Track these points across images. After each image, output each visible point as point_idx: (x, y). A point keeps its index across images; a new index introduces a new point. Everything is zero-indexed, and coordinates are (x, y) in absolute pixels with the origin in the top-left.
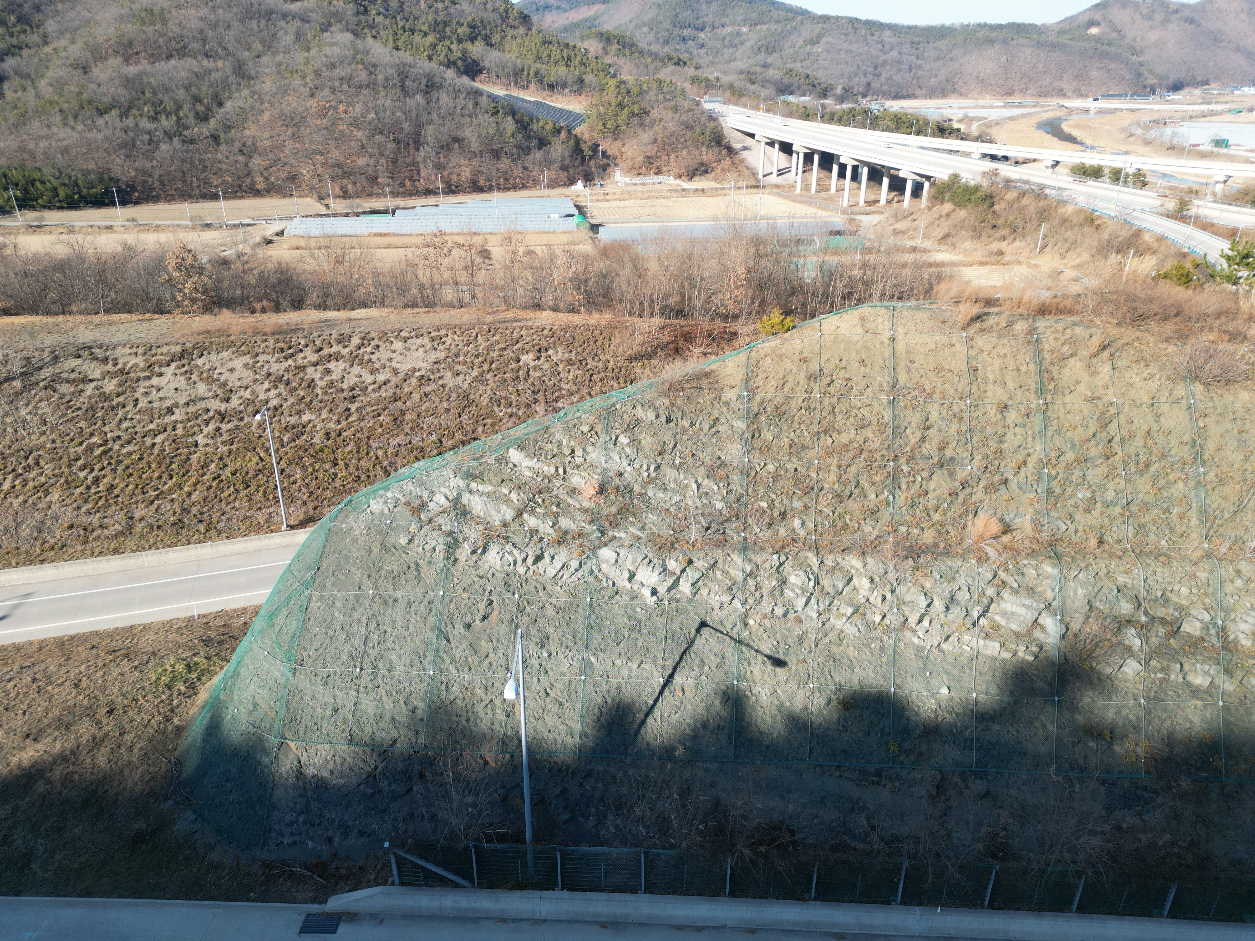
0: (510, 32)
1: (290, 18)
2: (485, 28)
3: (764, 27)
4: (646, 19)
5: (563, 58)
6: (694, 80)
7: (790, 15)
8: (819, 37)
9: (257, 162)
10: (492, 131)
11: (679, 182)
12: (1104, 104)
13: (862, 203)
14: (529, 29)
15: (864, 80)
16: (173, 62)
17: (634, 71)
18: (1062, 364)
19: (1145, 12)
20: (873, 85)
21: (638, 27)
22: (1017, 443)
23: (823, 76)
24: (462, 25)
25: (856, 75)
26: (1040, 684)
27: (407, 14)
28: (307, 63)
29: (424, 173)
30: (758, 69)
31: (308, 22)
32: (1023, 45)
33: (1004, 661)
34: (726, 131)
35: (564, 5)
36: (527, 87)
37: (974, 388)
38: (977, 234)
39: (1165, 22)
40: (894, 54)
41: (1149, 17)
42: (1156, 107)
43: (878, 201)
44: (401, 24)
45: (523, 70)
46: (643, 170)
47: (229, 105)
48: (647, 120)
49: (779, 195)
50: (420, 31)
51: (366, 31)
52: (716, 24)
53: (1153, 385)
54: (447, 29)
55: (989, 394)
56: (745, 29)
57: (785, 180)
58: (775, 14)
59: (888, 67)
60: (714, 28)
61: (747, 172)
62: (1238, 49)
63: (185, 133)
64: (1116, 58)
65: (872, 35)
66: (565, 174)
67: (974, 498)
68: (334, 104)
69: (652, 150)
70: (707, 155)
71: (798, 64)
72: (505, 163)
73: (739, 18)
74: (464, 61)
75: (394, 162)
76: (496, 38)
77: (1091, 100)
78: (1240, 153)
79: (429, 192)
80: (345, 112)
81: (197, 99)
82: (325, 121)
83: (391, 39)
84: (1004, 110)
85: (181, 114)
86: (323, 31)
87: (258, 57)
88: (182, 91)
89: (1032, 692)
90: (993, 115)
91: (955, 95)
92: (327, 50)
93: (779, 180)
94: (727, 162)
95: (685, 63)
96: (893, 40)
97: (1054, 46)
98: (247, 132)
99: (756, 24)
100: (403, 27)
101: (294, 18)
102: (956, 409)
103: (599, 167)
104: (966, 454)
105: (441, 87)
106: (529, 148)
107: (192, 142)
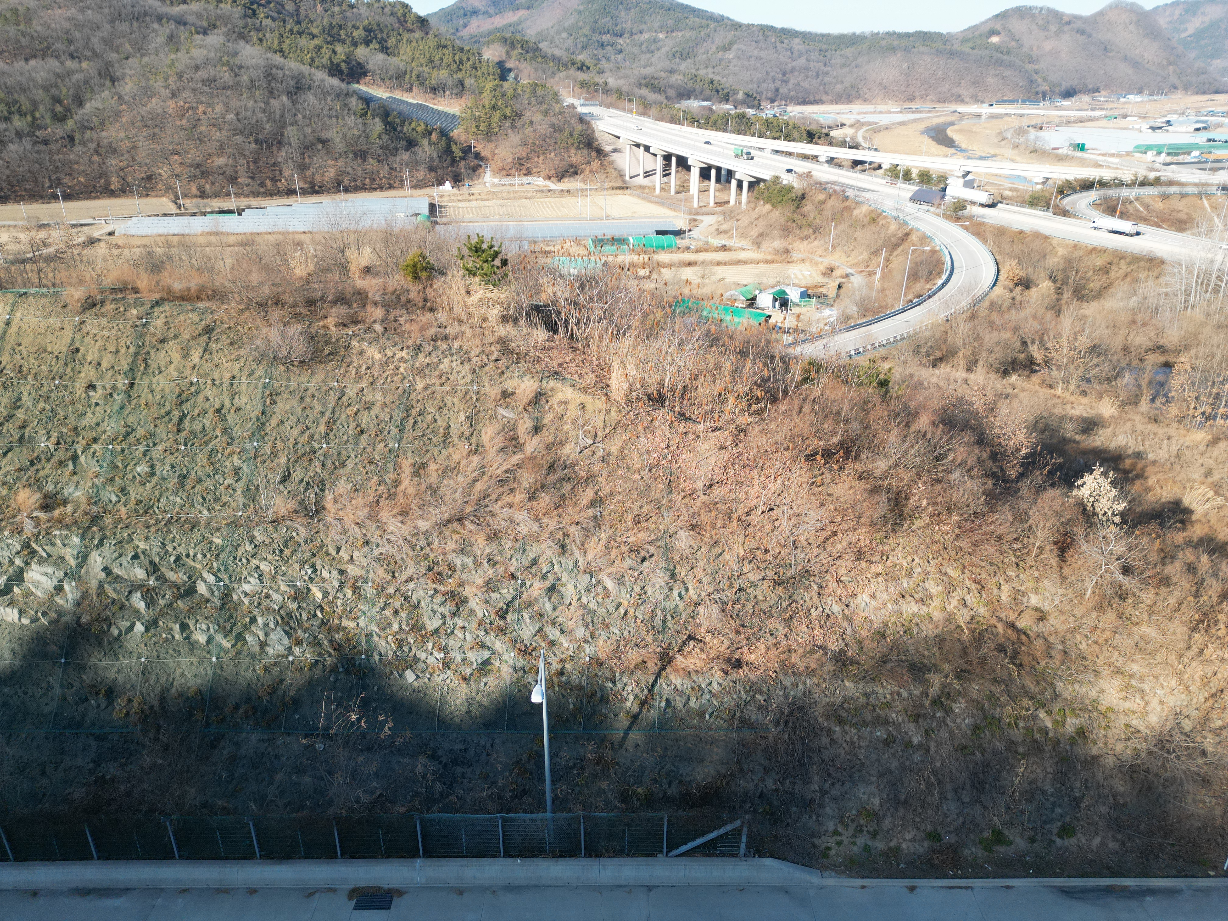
0: (406, 36)
1: (165, 20)
2: (381, 31)
3: (680, 34)
4: (566, 25)
5: (455, 62)
6: (583, 85)
7: (704, 22)
8: (731, 44)
9: (113, 162)
10: (356, 132)
11: (548, 183)
12: (998, 109)
13: (712, 204)
14: (427, 34)
15: (772, 86)
16: (32, 62)
17: (533, 75)
18: (160, 346)
19: (1040, 22)
20: (781, 90)
21: (558, 32)
22: (94, 421)
23: (727, 82)
24: (358, 28)
25: (764, 81)
26: (53, 648)
27: (302, 17)
28: (173, 64)
29: (287, 173)
30: (663, 74)
31: (185, 24)
32: (923, 53)
33: (22, 627)
34: (597, 134)
35: (491, 10)
36: (411, 90)
37: (69, 370)
38: (786, 231)
39: (1059, 32)
40: (802, 61)
41: (1045, 29)
42: (1042, 112)
43: (728, 202)
44: (288, 27)
45: (406, 71)
46: (513, 171)
47: (88, 105)
48: (518, 124)
49: (638, 196)
50: (310, 34)
51: (252, 33)
52: (634, 31)
53: (237, 366)
54: (342, 32)
55: (83, 375)
56: (661, 36)
57: (651, 181)
58: (692, 20)
59: (796, 74)
60: (632, 34)
61: (615, 174)
62: (1125, 59)
63: (38, 133)
64: (1010, 65)
65: (782, 42)
66: (433, 174)
67: (42, 473)
68: (195, 105)
69: (522, 152)
70: (576, 157)
71: (710, 70)
72: (371, 164)
73: (656, 25)
74: (348, 64)
75: (255, 162)
76: (391, 42)
77: (986, 105)
78: (1092, 156)
79: (290, 192)
80: (205, 113)
81: (57, 100)
82: (184, 122)
83: (276, 42)
84: (900, 115)
85: (37, 115)
86: (198, 33)
87: (127, 58)
88: (40, 91)
89: (45, 655)
90: (884, 120)
91: (860, 100)
92: (195, 52)
93: (646, 182)
94: (595, 164)
95: (588, 68)
96: (801, 47)
97: (952, 54)
98: (104, 134)
99: (672, 31)
100: (291, 30)
101: (169, 20)
102: (45, 389)
103: (468, 167)
104: (44, 432)
105: (310, 88)
106: (397, 149)
107: (46, 142)
